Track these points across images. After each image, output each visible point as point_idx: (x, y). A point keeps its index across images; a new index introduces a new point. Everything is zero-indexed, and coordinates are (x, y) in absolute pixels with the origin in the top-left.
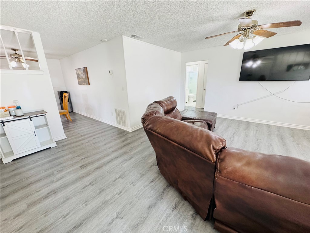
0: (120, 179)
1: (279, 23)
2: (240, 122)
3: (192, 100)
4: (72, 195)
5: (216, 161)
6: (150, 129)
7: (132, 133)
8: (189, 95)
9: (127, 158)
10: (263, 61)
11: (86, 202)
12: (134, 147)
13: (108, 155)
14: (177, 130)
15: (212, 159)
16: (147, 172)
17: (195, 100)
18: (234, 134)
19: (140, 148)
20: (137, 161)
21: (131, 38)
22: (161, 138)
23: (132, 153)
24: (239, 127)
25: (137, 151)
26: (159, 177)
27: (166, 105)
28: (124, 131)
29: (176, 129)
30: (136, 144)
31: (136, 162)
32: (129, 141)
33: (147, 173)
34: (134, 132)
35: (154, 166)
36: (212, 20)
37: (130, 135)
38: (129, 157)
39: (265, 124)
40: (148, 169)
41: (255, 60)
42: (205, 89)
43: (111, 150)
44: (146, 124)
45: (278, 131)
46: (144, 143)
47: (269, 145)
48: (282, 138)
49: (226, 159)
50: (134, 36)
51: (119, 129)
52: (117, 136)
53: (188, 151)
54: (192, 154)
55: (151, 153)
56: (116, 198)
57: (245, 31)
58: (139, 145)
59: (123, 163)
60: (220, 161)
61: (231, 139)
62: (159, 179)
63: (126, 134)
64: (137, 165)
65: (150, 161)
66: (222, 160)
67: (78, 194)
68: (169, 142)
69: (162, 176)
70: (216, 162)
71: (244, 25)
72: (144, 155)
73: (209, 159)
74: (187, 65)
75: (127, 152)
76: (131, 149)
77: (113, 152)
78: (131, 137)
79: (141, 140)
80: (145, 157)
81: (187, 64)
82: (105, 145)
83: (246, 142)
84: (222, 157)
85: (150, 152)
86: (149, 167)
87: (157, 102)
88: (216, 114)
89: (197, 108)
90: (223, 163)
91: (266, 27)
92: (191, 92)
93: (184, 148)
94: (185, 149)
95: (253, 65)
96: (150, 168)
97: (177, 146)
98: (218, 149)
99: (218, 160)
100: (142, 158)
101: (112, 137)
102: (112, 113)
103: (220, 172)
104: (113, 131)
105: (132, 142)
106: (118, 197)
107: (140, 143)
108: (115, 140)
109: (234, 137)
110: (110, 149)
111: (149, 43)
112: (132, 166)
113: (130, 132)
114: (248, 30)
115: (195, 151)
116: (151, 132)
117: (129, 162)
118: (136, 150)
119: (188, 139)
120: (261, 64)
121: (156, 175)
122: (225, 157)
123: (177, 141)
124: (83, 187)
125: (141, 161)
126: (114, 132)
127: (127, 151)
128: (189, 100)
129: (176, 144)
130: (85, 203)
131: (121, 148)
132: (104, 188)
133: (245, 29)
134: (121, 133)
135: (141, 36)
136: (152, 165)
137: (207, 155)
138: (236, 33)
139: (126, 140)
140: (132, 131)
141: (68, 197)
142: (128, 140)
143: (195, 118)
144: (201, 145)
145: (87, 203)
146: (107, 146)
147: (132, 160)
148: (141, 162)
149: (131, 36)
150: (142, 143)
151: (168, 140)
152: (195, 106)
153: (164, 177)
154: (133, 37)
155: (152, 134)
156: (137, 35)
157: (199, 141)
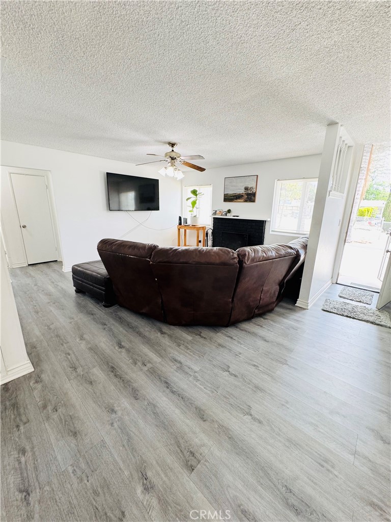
0: (230, 370)
4: (279, 438)
11: (283, 405)
56: (264, 369)
67: (275, 426)
106: (262, 367)
124: (259, 425)
130: (285, 406)
132: (251, 387)
141: (287, 444)
145: (283, 403)
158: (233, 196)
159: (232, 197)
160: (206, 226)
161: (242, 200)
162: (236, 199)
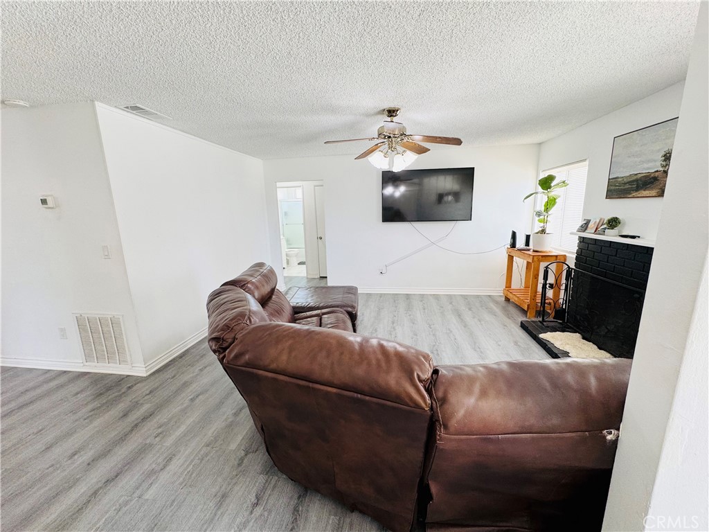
1: (436, 137)
2: (395, 297)
3: (294, 261)
5: (432, 406)
6: (247, 365)
7: (152, 378)
8: (287, 250)
9: (154, 466)
10: (406, 186)
12: (170, 420)
13: (72, 483)
14: (328, 356)
15: (423, 405)
16: (234, 481)
17: (303, 259)
18: (393, 323)
19: (190, 420)
20: (192, 461)
21: (125, 113)
22: (286, 382)
23: (169, 441)
24: (396, 307)
25: (183, 428)
26: (273, 482)
27: (257, 288)
28: (121, 380)
29: (324, 353)
30: (174, 409)
31: (188, 466)
32: (146, 408)
33: (235, 484)
34: (157, 375)
35: (250, 456)
36: (333, 110)
37: (143, 388)
38: (160, 460)
39: (431, 295)
40: (234, 473)
41: (396, 184)
42: (321, 238)
43: (80, 460)
44: (230, 353)
45: (451, 303)
46: (201, 397)
47: (448, 332)
48: (459, 316)
49: (449, 396)
50: (135, 108)
51: (97, 379)
52: (96, 404)
53: (367, 398)
54: (378, 404)
55: (230, 420)
57: (390, 140)
58: (184, 411)
59: (145, 485)
60: (440, 403)
61: (391, 334)
62: (274, 487)
63: (129, 388)
64: (194, 475)
65: (233, 446)
66: (444, 401)
68: (313, 388)
69: (280, 474)
70: (432, 408)
71: (389, 132)
72: (210, 433)
73: (417, 406)
74: (278, 186)
75: (151, 445)
76: (160, 430)
77: (91, 464)
78: (151, 392)
79: (189, 390)
80: (216, 439)
81: (279, 184)
82: (48, 449)
83: (416, 335)
84: (440, 394)
85: (226, 420)
86: (236, 463)
87: (233, 283)
88: (356, 289)
89: (310, 280)
90: (446, 407)
91: (417, 139)
92: (290, 244)
93: (356, 395)
94: (359, 396)
95: (394, 192)
96: (239, 465)
97: (335, 394)
98: (428, 379)
99: (434, 402)
100: (208, 446)
101: (73, 412)
102: (63, 330)
103: (446, 427)
104: (74, 388)
105: (159, 407)
107: (187, 403)
108: (90, 418)
109: (395, 329)
110: (76, 457)
111: (180, 130)
112: (181, 484)
113: (145, 375)
114: (394, 139)
115: (383, 394)
116: (253, 373)
117: (164, 477)
118: (178, 427)
119: (360, 371)
120: (406, 191)
121: (262, 479)
122: (446, 393)
123: (335, 382)
125: (207, 455)
126: (77, 394)
127: (148, 442)
128: (288, 263)
129: (334, 390)
131: (123, 438)
133: (389, 137)
134: (109, 389)
135: (160, 112)
136: (243, 453)
137: (411, 398)
138: (377, 141)
139: (136, 405)
140: (149, 373)
142: (142, 404)
143: (321, 305)
144: (393, 380)
146: (57, 451)
147: (174, 466)
148: (206, 459)
149: (127, 108)
150: (192, 400)
151: (311, 385)
152: (304, 274)
153: (285, 476)
154: (134, 112)
155: (257, 377)
156: (147, 109)
157: (388, 372)
158: (630, 183)
159: (627, 186)
160: (567, 255)
161: (653, 193)
162: (637, 189)
